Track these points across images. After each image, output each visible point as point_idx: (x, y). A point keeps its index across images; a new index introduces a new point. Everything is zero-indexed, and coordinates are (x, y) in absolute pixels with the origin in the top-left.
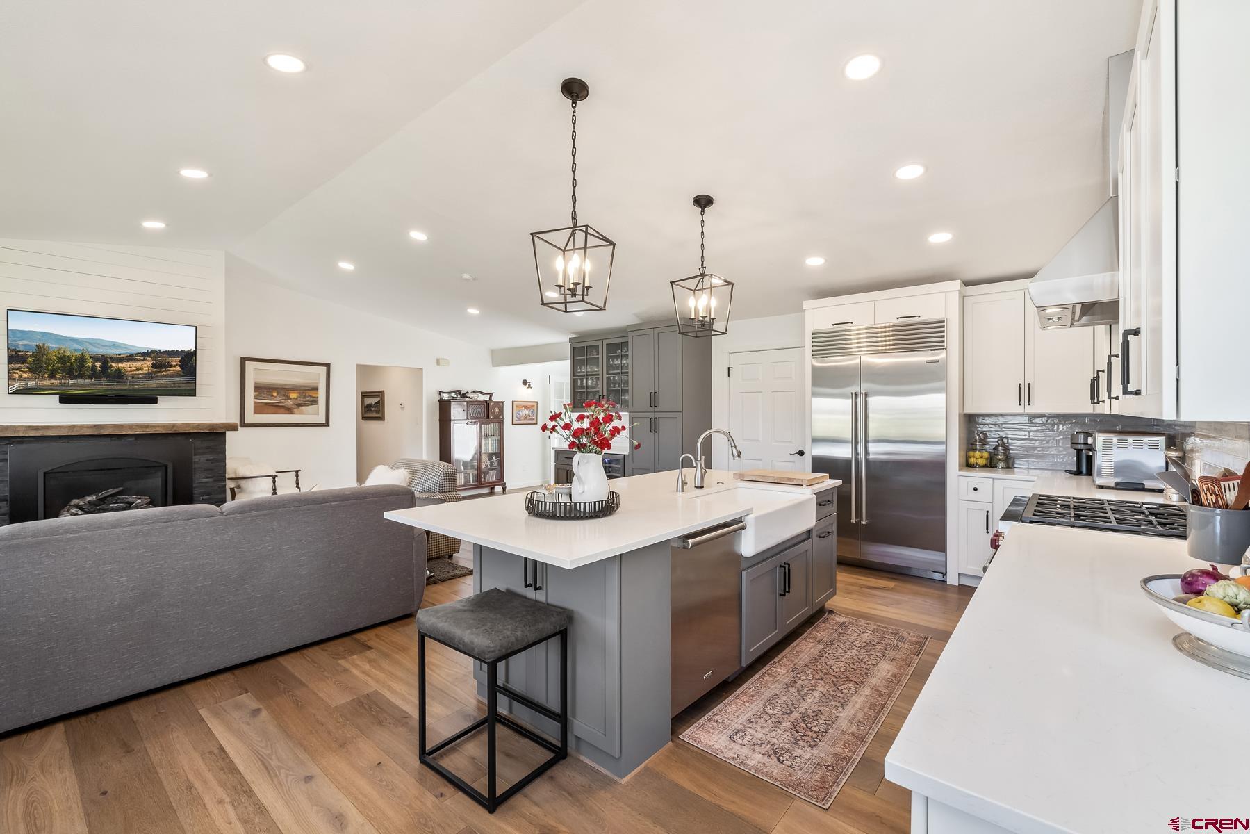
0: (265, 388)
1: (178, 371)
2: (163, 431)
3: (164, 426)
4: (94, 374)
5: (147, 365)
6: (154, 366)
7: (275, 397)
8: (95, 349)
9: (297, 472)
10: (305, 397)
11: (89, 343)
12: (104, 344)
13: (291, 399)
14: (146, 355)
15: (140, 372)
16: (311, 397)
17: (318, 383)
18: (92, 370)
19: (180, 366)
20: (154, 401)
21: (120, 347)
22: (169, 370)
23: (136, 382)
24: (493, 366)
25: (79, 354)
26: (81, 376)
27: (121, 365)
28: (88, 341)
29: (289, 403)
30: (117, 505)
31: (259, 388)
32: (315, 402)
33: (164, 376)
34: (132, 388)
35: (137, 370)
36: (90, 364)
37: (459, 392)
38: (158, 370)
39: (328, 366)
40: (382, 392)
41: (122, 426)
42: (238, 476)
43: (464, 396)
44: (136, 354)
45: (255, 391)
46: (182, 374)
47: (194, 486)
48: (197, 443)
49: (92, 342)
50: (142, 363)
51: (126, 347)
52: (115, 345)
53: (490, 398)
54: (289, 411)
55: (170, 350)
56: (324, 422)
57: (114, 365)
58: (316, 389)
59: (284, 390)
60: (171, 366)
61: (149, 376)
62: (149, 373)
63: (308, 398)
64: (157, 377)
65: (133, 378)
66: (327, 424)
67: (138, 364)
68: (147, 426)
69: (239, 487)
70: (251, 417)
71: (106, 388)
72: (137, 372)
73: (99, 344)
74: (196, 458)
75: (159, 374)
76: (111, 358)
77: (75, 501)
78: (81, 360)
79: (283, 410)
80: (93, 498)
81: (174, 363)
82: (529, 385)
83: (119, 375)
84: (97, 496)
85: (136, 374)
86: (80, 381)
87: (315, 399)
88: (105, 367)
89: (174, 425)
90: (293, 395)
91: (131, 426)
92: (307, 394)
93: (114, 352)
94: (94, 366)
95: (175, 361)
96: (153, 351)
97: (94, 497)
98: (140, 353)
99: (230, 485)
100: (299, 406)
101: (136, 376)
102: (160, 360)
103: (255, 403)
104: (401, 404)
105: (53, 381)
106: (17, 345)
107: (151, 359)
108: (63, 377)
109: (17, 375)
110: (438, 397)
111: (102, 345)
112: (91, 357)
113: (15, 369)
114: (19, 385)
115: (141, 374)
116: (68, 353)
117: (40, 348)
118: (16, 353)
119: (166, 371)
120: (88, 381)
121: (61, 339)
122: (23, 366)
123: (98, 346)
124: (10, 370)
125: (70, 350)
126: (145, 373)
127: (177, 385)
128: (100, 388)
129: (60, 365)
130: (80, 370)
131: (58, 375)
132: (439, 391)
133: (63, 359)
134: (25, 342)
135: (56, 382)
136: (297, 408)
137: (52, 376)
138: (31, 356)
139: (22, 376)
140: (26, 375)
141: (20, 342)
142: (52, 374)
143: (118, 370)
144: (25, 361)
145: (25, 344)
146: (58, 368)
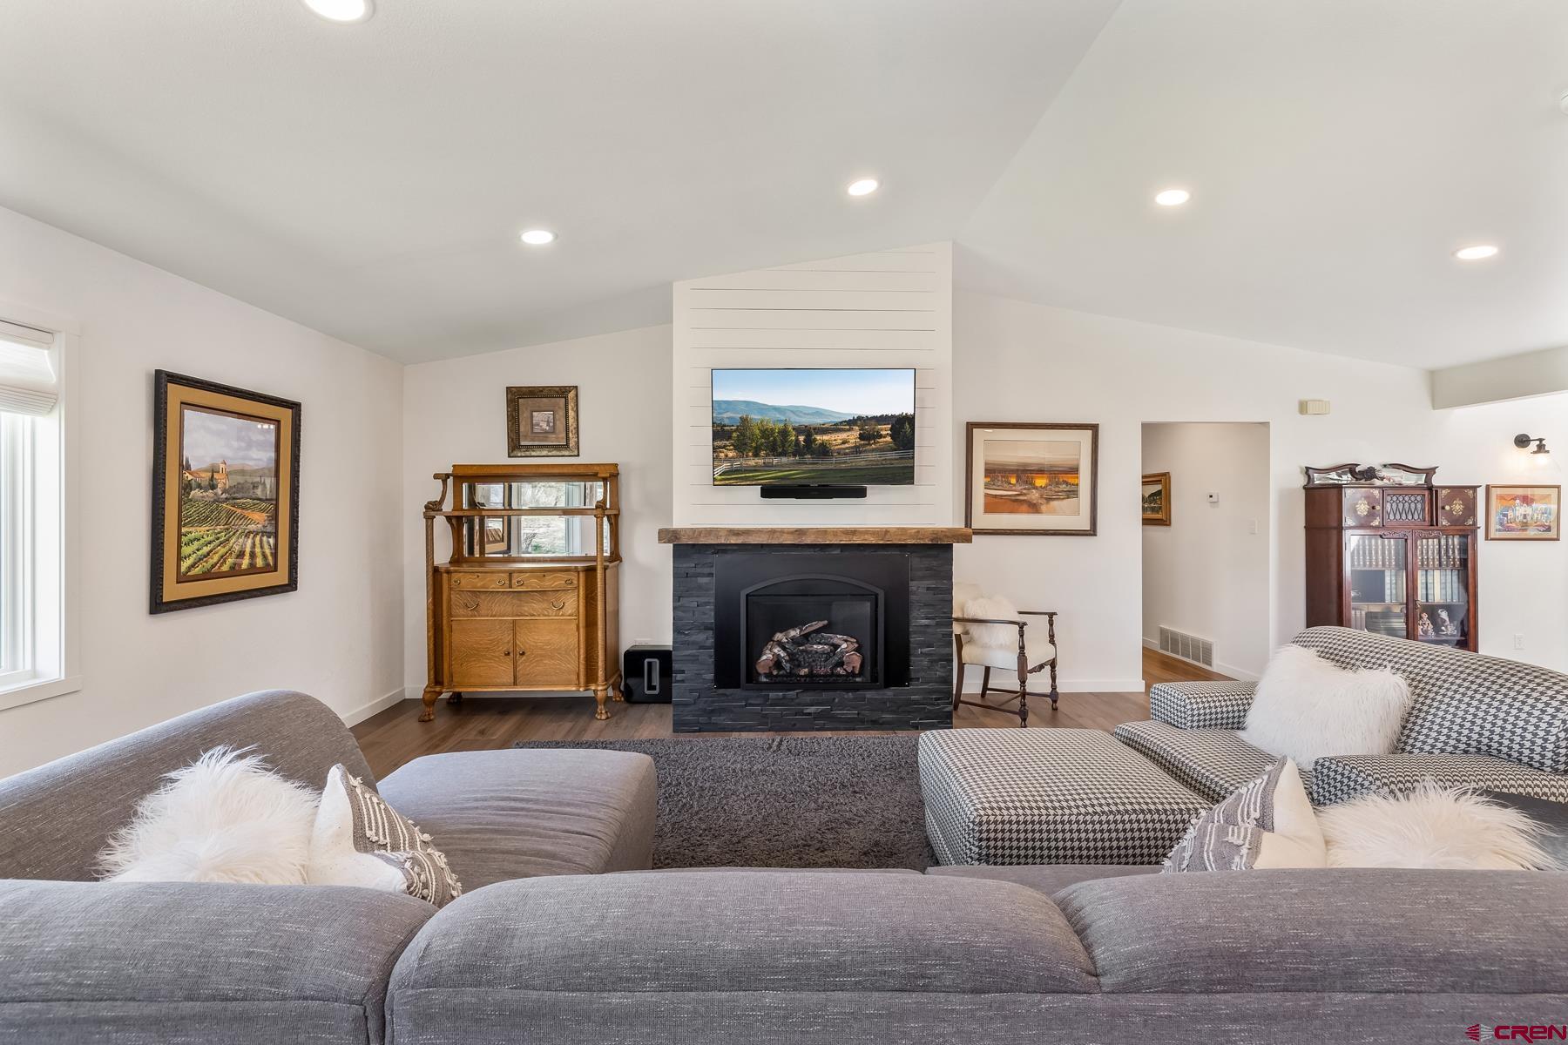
0: (1000, 471)
1: (890, 443)
2: (872, 540)
3: (874, 532)
4: (798, 451)
5: (853, 437)
6: (861, 437)
7: (1014, 485)
8: (798, 419)
9: (1051, 615)
10: (1058, 484)
11: (792, 411)
12: (806, 412)
13: (1036, 488)
14: (852, 423)
15: (847, 445)
16: (1067, 483)
17: (1078, 460)
18: (795, 446)
19: (891, 435)
20: (861, 493)
21: (822, 414)
22: (878, 442)
23: (843, 458)
24: (1434, 408)
25: (781, 425)
26: (784, 454)
27: (825, 437)
29: (1034, 495)
30: (821, 646)
31: (991, 471)
32: (1073, 493)
33: (873, 450)
34: (838, 467)
35: (844, 443)
36: (794, 438)
37: (1352, 469)
38: (867, 442)
39: (1094, 428)
40: (1166, 475)
41: (824, 532)
42: (966, 616)
43: (1370, 474)
44: (841, 423)
45: (986, 477)
46: (895, 447)
47: (911, 630)
48: (916, 562)
49: (795, 410)
50: (848, 434)
51: (830, 414)
52: (818, 412)
53: (1428, 480)
54: (1034, 508)
55: (879, 415)
56: (1089, 528)
57: (818, 437)
58: (1075, 470)
59: (1025, 473)
60: (881, 437)
61: (856, 450)
62: (856, 447)
63: (1063, 487)
64: (865, 451)
65: (839, 453)
66: (1092, 532)
67: (844, 436)
68: (854, 532)
69: (967, 633)
70: (981, 520)
71: (811, 467)
72: (843, 446)
73: (801, 412)
74: (913, 585)
75: (868, 447)
76: (815, 429)
77: (779, 636)
78: (784, 433)
79: (1025, 507)
80: (794, 633)
81: (884, 433)
83: (824, 451)
84: (801, 630)
85: (841, 449)
86: (784, 460)
87: (1073, 488)
88: (809, 441)
89: (887, 532)
90: (1041, 482)
91: (835, 532)
92: (1061, 479)
93: (817, 421)
94: (797, 440)
95: (885, 429)
96: (860, 418)
97: (798, 631)
98: (845, 421)
99: (957, 629)
100: (1049, 500)
101: (842, 452)
102: (866, 427)
103: (987, 495)
104: (1211, 496)
105: (757, 460)
106: (722, 419)
107: (857, 428)
108: (767, 455)
109: (722, 455)
110: (1302, 481)
111: (805, 414)
112: (794, 429)
113: (720, 447)
114: (725, 466)
115: (847, 448)
116: (771, 425)
117: (744, 420)
118: (719, 428)
119: (875, 443)
120: (792, 459)
121: (763, 408)
122: (728, 443)
123: (801, 414)
124: (715, 449)
125: (773, 422)
126: (852, 448)
127: (888, 462)
128: (804, 467)
129: (763, 440)
130: (784, 446)
131: (762, 453)
132: (1307, 468)
133: (766, 433)
134: (729, 414)
135: (761, 461)
136: (1048, 503)
137: (756, 455)
138: (735, 431)
139: (727, 456)
140: (731, 454)
141: (725, 416)
142: (756, 451)
143: (823, 445)
144: (730, 438)
145: (728, 417)
146: (762, 444)
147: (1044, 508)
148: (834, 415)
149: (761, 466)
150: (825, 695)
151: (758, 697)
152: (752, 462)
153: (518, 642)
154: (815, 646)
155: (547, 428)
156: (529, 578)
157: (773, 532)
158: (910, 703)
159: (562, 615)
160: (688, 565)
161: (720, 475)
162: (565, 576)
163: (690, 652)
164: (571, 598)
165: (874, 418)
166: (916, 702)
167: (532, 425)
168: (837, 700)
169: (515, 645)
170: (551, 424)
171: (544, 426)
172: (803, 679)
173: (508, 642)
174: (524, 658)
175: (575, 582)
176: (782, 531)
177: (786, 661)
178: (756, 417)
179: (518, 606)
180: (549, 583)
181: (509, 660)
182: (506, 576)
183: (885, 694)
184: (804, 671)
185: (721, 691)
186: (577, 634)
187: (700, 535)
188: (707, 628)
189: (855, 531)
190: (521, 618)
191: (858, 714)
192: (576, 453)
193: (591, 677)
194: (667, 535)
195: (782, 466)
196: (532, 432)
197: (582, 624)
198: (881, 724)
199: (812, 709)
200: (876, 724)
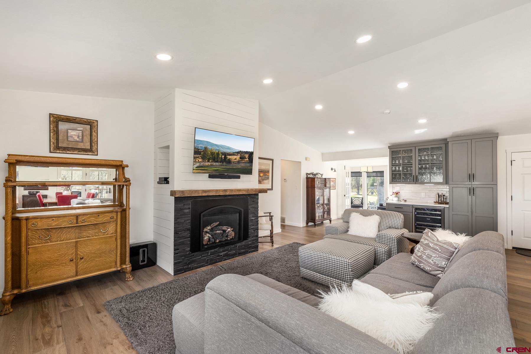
1: (248, 160)
4: (222, 161)
5: (238, 157)
6: (240, 158)
8: (223, 150)
9: (270, 213)
11: (221, 147)
12: (226, 148)
13: (261, 176)
14: (238, 153)
15: (236, 160)
17: (269, 170)
18: (221, 159)
19: (248, 158)
20: (239, 177)
23: (235, 165)
24: (323, 161)
25: (218, 151)
26: (217, 162)
27: (230, 157)
28: (221, 146)
29: (260, 179)
30: (219, 231)
32: (268, 178)
33: (243, 163)
34: (233, 167)
35: (235, 159)
36: (221, 156)
37: (313, 174)
38: (241, 160)
39: (272, 160)
42: (260, 215)
43: (315, 175)
46: (249, 162)
47: (249, 221)
48: (250, 199)
49: (222, 146)
50: (237, 156)
52: (229, 148)
56: (271, 188)
57: (228, 157)
58: (268, 172)
60: (246, 158)
61: (239, 162)
62: (239, 161)
63: (266, 176)
64: (241, 163)
65: (234, 163)
67: (235, 157)
71: (225, 167)
72: (235, 160)
73: (224, 147)
76: (227, 154)
77: (205, 230)
78: (218, 154)
80: (209, 227)
81: (246, 157)
82: (335, 170)
83: (229, 162)
84: (211, 226)
86: (217, 164)
88: (225, 158)
89: (248, 190)
92: (266, 174)
93: (228, 151)
94: (222, 157)
95: (247, 156)
96: (240, 151)
98: (236, 152)
99: (259, 219)
101: (235, 162)
102: (242, 155)
104: (285, 179)
105: (208, 163)
106: (198, 147)
107: (239, 155)
108: (212, 161)
109: (197, 160)
110: (306, 176)
111: (225, 148)
112: (221, 153)
113: (197, 157)
114: (198, 164)
115: (236, 161)
116: (214, 151)
117: (206, 148)
118: (197, 150)
119: (244, 160)
120: (219, 163)
121: (212, 144)
122: (199, 156)
123: (223, 148)
124: (195, 158)
125: (215, 150)
126: (238, 161)
127: (247, 167)
128: (223, 167)
129: (211, 156)
130: (217, 159)
131: (210, 161)
132: (307, 173)
133: (212, 153)
134: (201, 145)
135: (210, 164)
136: (263, 181)
137: (208, 161)
138: (203, 152)
139: (199, 161)
140: (200, 160)
141: (199, 146)
142: (208, 160)
143: (229, 159)
144: (200, 154)
145: (201, 146)
146: (211, 157)
147: (262, 182)
148: (233, 149)
149: (209, 165)
150: (226, 248)
151: (205, 253)
152: (207, 164)
153: (79, 253)
154: (217, 231)
155: (78, 139)
156: (89, 218)
157: (217, 191)
158: (249, 245)
159: (107, 234)
160: (181, 205)
161: (196, 168)
162: (110, 215)
163: (181, 240)
164: (112, 225)
165: (244, 152)
166: (250, 244)
167: (67, 137)
168: (229, 249)
169: (77, 254)
170: (81, 138)
171: (76, 138)
172: (218, 244)
173: (72, 254)
174: (83, 260)
175: (115, 217)
176: (220, 190)
177: (212, 238)
178: (210, 147)
179: (79, 233)
180: (101, 219)
181: (73, 264)
182: (75, 218)
183: (242, 244)
184: (218, 241)
185: (193, 254)
186: (116, 242)
187: (192, 192)
188: (188, 230)
189: (240, 190)
190: (82, 239)
191: (236, 252)
192: (96, 154)
193: (123, 262)
194: (173, 193)
195: (216, 166)
196: (68, 140)
197: (119, 237)
198: (241, 254)
199: (222, 254)
200: (240, 254)
